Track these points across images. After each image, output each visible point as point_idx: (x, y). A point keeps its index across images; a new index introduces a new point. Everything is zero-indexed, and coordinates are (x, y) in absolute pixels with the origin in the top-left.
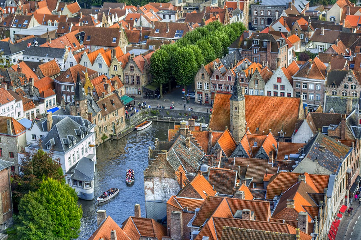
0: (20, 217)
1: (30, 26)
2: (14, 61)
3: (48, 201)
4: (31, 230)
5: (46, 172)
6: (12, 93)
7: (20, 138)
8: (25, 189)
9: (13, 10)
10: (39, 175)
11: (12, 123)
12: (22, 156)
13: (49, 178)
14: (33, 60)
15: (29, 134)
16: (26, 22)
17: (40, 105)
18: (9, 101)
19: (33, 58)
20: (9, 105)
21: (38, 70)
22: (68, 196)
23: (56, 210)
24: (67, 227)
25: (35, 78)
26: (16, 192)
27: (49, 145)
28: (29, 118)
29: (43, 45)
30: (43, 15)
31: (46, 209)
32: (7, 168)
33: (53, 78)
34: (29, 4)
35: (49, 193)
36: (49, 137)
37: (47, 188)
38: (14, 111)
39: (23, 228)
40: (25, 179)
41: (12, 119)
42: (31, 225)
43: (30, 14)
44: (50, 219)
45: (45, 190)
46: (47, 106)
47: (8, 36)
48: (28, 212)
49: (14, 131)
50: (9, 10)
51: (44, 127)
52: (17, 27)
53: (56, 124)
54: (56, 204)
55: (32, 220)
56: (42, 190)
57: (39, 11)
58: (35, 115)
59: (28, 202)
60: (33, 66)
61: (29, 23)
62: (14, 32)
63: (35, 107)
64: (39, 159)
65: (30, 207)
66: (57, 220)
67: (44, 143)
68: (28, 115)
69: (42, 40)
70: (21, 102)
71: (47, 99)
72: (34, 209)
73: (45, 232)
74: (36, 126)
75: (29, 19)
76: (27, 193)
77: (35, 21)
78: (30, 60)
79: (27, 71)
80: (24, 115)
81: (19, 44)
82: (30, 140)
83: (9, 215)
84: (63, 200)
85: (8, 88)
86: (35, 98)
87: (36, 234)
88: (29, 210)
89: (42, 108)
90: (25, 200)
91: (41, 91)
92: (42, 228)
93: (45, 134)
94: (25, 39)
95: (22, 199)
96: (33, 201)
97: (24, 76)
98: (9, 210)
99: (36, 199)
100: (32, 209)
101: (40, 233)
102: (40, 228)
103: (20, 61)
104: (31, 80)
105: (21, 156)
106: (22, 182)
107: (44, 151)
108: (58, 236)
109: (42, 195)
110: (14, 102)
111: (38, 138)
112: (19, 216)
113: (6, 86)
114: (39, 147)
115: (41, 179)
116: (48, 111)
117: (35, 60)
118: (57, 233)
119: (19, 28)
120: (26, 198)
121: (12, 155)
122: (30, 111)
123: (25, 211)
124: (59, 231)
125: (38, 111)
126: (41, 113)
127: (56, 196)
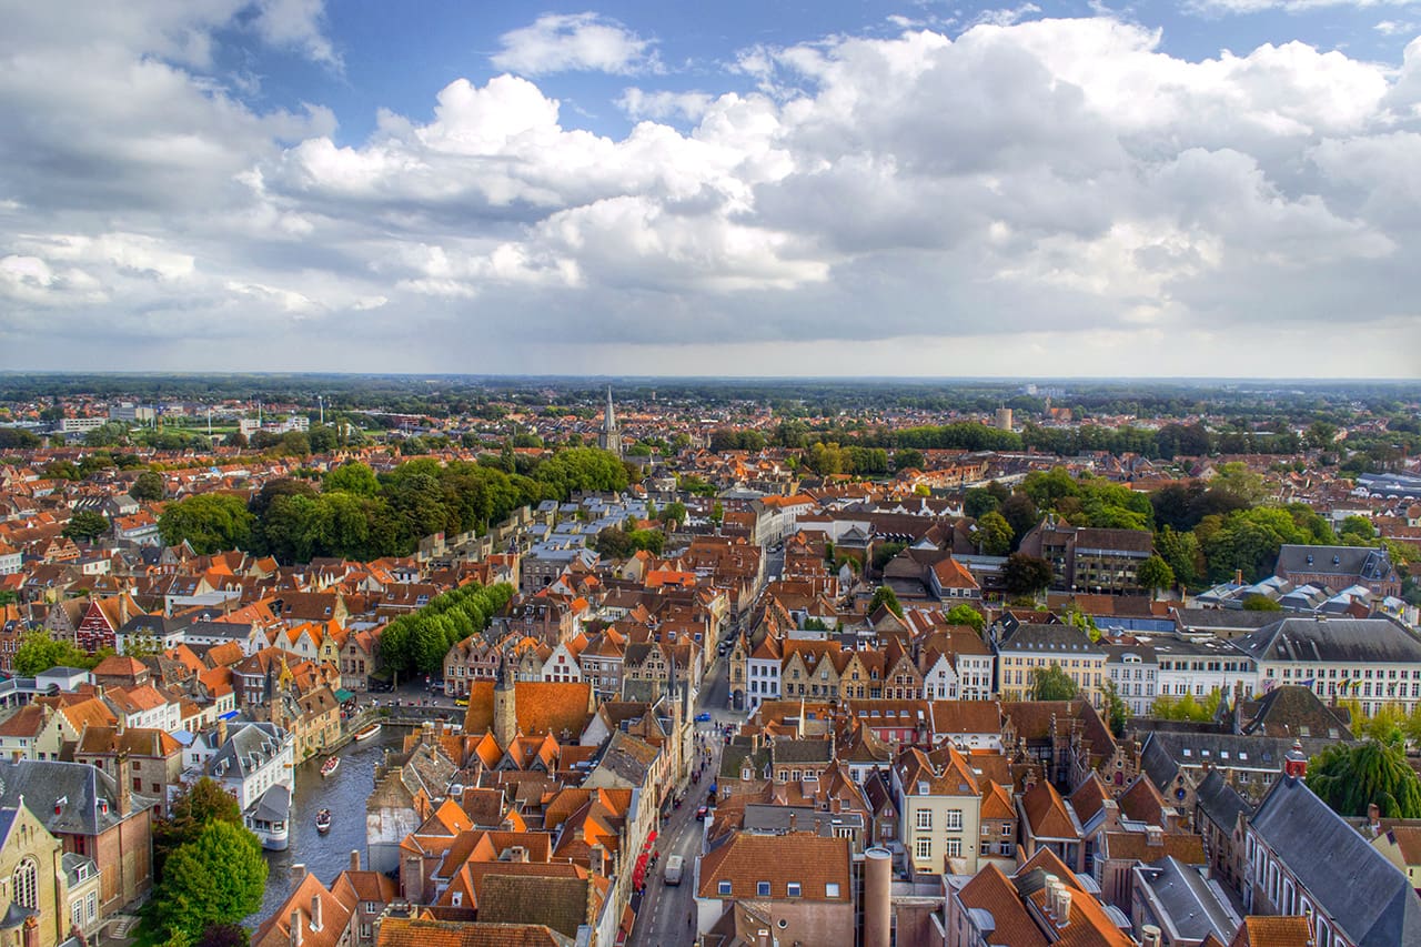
0: (164, 887)
1: (199, 592)
2: (170, 645)
3: (213, 857)
4: (180, 906)
5: (212, 811)
6: (163, 693)
7: (172, 761)
8: (176, 841)
9: (172, 568)
10: (200, 817)
11: (160, 738)
12: (175, 788)
13: (215, 820)
14: (200, 642)
15: (187, 754)
16: (191, 587)
17: (207, 709)
18: (157, 704)
19: (200, 640)
20: (157, 710)
21: (207, 656)
22: (245, 848)
23: (225, 870)
24: (243, 894)
25: (201, 669)
26: (159, 847)
27: (219, 769)
28: (189, 730)
29: (217, 620)
30: (219, 575)
31: (209, 869)
32: (148, 810)
33: (230, 668)
34: (198, 561)
35: (216, 844)
36: (219, 757)
37: (213, 836)
38: (165, 719)
39: (168, 904)
40: (177, 825)
41: (160, 732)
42: (182, 899)
43: (199, 575)
44: (214, 884)
45: (208, 840)
46: (219, 710)
47: (163, 607)
48: (178, 878)
49: (162, 750)
50: (166, 569)
51: (214, 742)
52: (177, 594)
53: (233, 737)
54: (225, 860)
55: (184, 889)
56: (203, 840)
57: (212, 570)
58: (200, 724)
59: (179, 861)
60: (199, 651)
61: (196, 587)
62: (172, 601)
63: (199, 712)
64: (202, 792)
65: (182, 868)
66: (226, 885)
67: (211, 766)
68: (188, 725)
69: (215, 612)
70: (178, 705)
71: (220, 700)
72: (189, 871)
73: (205, 908)
74: (199, 741)
75: (196, 582)
76: (179, 847)
77: (207, 584)
78: (196, 642)
79: (190, 660)
80: (181, 725)
81: (179, 619)
82: (188, 762)
83: (147, 884)
84: (238, 854)
85: (157, 685)
86: (200, 699)
87: (189, 912)
88: (180, 874)
89: (211, 713)
90: (174, 857)
91: (210, 688)
92: (200, 902)
93: (213, 752)
94: (189, 610)
95: (170, 857)
96: (188, 859)
97: (184, 666)
98: (147, 876)
99: (193, 856)
100: (185, 872)
101: (196, 910)
102: (197, 901)
103: (179, 644)
104: (195, 671)
105: (171, 789)
106: (172, 829)
107: (211, 778)
108: (227, 913)
109: (203, 848)
110: (165, 705)
111: (202, 758)
112: (162, 886)
113: (154, 682)
114: (203, 773)
115: (204, 823)
116: (220, 718)
117: (204, 642)
118: (226, 907)
119: (182, 595)
120: (177, 854)
121: (157, 788)
122: (191, 719)
123: (174, 876)
124: (229, 904)
125: (204, 718)
126: (208, 721)
127: (226, 847)
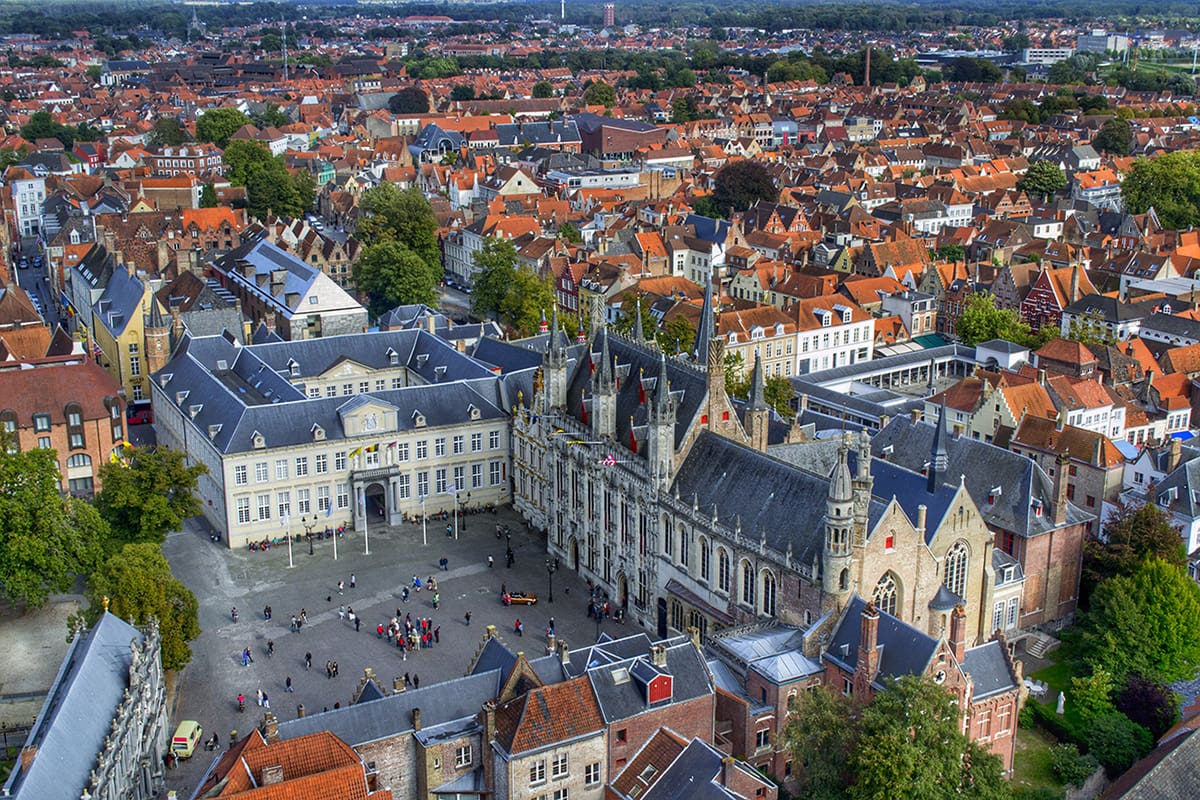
0: (1092, 616)
1: (1161, 276)
2: (1121, 335)
3: (1149, 600)
4: (1106, 644)
5: (1153, 546)
6: (1110, 392)
7: (1113, 475)
8: (1111, 569)
9: (1132, 242)
10: (1140, 550)
11: (1103, 444)
12: (1114, 508)
13: (1158, 559)
14: (1157, 339)
15: (1130, 470)
16: (1152, 268)
17: (1157, 422)
18: (1101, 404)
19: (1157, 335)
20: (1101, 411)
21: (1164, 357)
22: (1190, 600)
23: (1161, 619)
24: (1178, 654)
25: (1157, 372)
26: (1089, 571)
27: (1166, 498)
28: (1132, 441)
29: (1180, 315)
30: (1188, 258)
31: (1143, 613)
32: (1083, 524)
33: (1190, 377)
34: (1163, 236)
35: (1154, 586)
36: (1167, 484)
37: (1152, 575)
38: (1107, 424)
39: (1093, 637)
40: (1111, 551)
41: (1103, 437)
42: (1109, 636)
43: (1164, 255)
44: (1147, 632)
45: (1146, 579)
46: (1170, 427)
47: (1116, 288)
48: (1107, 611)
49: (1103, 460)
50: (1124, 241)
51: (1162, 463)
52: (1135, 275)
53: (1187, 464)
54: (1163, 608)
55: (1113, 627)
56: (1141, 577)
57: (1181, 251)
58: (1145, 438)
59: (1111, 593)
60: (1158, 350)
61: (1158, 270)
62: (1128, 282)
63: (1147, 424)
64: (1144, 521)
65: (1113, 602)
66: (1160, 638)
67: (1156, 492)
68: (1132, 436)
69: (1179, 304)
70: (1123, 410)
71: (1173, 414)
72: (1121, 607)
73: (1133, 655)
74: (1146, 459)
75: (1160, 263)
76: (1113, 577)
77: (1172, 267)
78: (1152, 337)
79: (1144, 358)
80: (1123, 434)
81: (1136, 305)
82: (1129, 481)
83: (1070, 607)
84: (1181, 606)
85: (1103, 381)
86: (1150, 408)
87: (1114, 654)
88: (1111, 608)
89: (1160, 428)
90: (1106, 587)
91: (1163, 398)
92: (1128, 646)
93: (1161, 476)
94: (1148, 297)
95: (1099, 586)
96: (1121, 593)
97: (1137, 364)
98: (1071, 598)
99: (1127, 591)
100: (1116, 608)
101: (1122, 654)
102: (1124, 645)
103: (1133, 337)
104: (1148, 373)
105: (1107, 508)
106: (1106, 554)
107: (1157, 507)
108: (1156, 668)
109: (1140, 585)
110: (1110, 407)
111: (1147, 479)
112: (1089, 614)
113: (1101, 377)
114: (1148, 497)
115: (1142, 557)
116: (1174, 435)
117: (1162, 339)
118: (1156, 663)
119: (1139, 276)
120: (1109, 585)
121: (1091, 501)
122: (1136, 429)
123: (1103, 608)
124: (1160, 661)
125: (1151, 432)
126: (1156, 437)
127: (1166, 593)
